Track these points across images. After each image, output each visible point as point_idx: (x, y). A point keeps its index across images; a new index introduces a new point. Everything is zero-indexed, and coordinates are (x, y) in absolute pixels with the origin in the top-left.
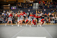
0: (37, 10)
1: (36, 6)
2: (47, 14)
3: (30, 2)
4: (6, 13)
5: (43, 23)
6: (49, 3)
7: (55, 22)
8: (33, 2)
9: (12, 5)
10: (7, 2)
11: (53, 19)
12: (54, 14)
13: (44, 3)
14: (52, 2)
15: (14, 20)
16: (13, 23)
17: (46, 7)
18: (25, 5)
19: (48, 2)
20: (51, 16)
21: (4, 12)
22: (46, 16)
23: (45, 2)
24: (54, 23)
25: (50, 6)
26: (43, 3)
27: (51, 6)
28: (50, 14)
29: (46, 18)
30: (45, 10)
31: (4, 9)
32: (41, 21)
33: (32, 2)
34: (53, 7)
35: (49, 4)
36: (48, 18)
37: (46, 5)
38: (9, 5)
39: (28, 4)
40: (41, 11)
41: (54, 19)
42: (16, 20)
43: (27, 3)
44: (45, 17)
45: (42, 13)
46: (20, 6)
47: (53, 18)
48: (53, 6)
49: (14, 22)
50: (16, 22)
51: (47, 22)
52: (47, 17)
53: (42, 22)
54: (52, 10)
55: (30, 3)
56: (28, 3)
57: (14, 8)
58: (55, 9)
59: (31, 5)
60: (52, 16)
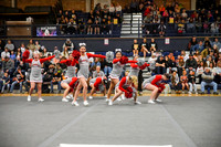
0: (138, 39)
1: (134, 24)
2: (175, 55)
3: (111, 9)
4: (15, 50)
5: (159, 92)
6: (184, 15)
7: (206, 87)
8: (123, 11)
9: (41, 20)
10: (20, 11)
11: (200, 76)
12: (201, 57)
13: (166, 13)
14: (194, 9)
15: (49, 80)
16: (45, 89)
17: (172, 31)
18: (90, 21)
19: (181, 12)
20: (191, 64)
21: (10, 46)
22: (170, 64)
23: (168, 9)
24: (203, 90)
25: (186, 25)
26: (162, 13)
27: (192, 25)
28: (186, 56)
29: (172, 72)
30: (167, 41)
31: (9, 34)
32: (154, 83)
33: (119, 9)
34: (201, 31)
35: (185, 19)
36: (180, 72)
37: (172, 20)
38: (29, 20)
39: (102, 17)
40: (153, 45)
41: (204, 76)
42: (54, 80)
43: (99, 12)
44: (167, 67)
45: (157, 50)
46: (72, 23)
47: (200, 71)
48: (199, 25)
49: (47, 86)
50: (56, 87)
51: (177, 88)
52: (175, 69)
53: (156, 89)
54: (196, 42)
55: (109, 14)
56: (102, 14)
57: (47, 33)
58: (207, 38)
59: (116, 21)
60: (196, 65)
